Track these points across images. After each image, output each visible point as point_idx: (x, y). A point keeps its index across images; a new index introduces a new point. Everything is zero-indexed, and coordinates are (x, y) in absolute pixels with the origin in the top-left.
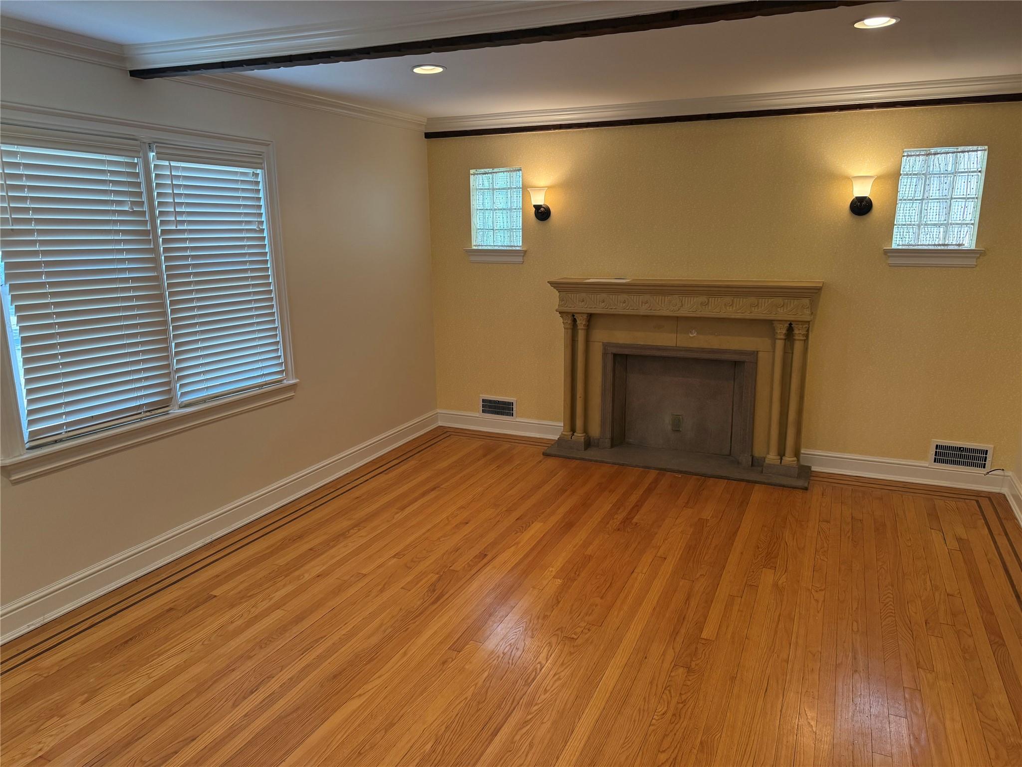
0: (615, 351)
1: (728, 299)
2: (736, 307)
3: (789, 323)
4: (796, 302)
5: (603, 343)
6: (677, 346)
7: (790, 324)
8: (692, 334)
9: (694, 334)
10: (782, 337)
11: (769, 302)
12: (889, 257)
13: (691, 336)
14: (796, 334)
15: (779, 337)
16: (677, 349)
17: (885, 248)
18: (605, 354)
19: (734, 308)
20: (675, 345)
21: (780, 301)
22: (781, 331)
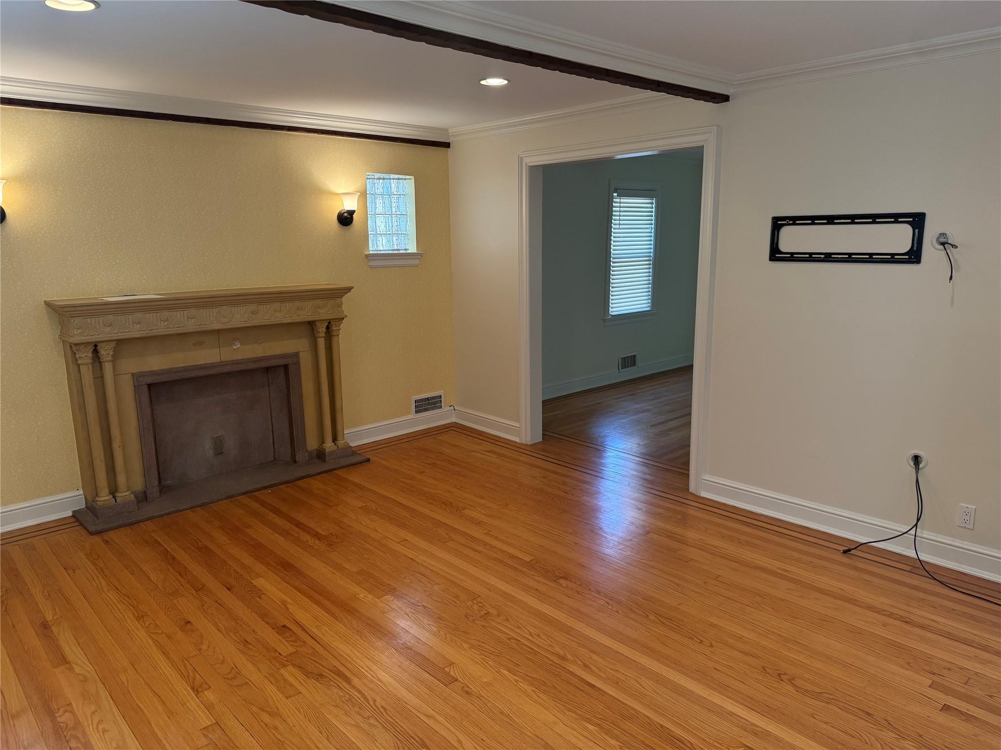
0: (150, 380)
1: (277, 305)
2: (284, 312)
3: (329, 321)
4: (332, 302)
5: (133, 374)
6: (222, 361)
7: (329, 323)
8: (235, 345)
9: (238, 345)
10: (324, 335)
11: (311, 304)
12: (369, 260)
13: (235, 348)
14: (333, 330)
15: (321, 335)
16: (222, 364)
17: (366, 253)
18: (137, 388)
19: (283, 313)
20: (219, 361)
21: (319, 302)
22: (322, 329)
